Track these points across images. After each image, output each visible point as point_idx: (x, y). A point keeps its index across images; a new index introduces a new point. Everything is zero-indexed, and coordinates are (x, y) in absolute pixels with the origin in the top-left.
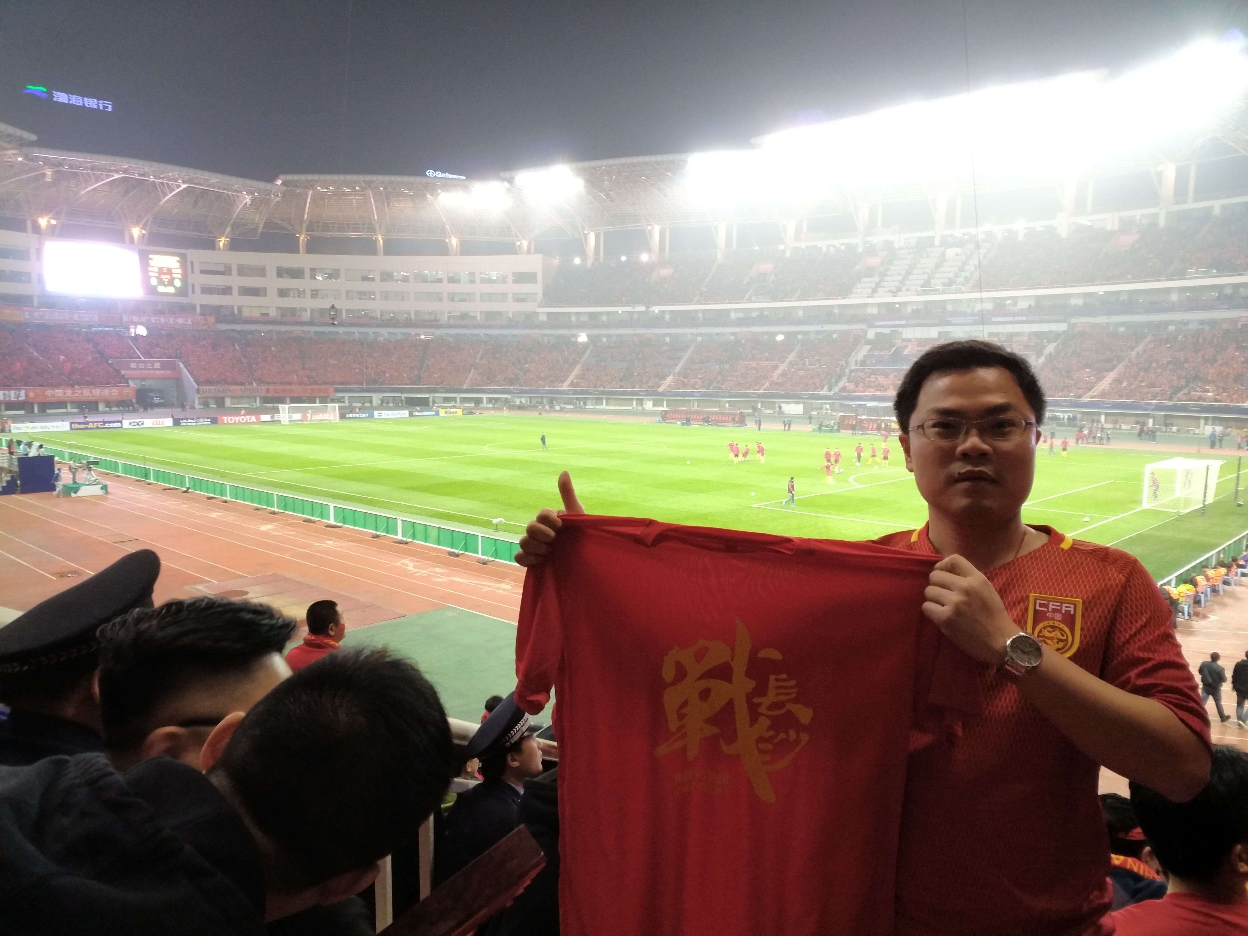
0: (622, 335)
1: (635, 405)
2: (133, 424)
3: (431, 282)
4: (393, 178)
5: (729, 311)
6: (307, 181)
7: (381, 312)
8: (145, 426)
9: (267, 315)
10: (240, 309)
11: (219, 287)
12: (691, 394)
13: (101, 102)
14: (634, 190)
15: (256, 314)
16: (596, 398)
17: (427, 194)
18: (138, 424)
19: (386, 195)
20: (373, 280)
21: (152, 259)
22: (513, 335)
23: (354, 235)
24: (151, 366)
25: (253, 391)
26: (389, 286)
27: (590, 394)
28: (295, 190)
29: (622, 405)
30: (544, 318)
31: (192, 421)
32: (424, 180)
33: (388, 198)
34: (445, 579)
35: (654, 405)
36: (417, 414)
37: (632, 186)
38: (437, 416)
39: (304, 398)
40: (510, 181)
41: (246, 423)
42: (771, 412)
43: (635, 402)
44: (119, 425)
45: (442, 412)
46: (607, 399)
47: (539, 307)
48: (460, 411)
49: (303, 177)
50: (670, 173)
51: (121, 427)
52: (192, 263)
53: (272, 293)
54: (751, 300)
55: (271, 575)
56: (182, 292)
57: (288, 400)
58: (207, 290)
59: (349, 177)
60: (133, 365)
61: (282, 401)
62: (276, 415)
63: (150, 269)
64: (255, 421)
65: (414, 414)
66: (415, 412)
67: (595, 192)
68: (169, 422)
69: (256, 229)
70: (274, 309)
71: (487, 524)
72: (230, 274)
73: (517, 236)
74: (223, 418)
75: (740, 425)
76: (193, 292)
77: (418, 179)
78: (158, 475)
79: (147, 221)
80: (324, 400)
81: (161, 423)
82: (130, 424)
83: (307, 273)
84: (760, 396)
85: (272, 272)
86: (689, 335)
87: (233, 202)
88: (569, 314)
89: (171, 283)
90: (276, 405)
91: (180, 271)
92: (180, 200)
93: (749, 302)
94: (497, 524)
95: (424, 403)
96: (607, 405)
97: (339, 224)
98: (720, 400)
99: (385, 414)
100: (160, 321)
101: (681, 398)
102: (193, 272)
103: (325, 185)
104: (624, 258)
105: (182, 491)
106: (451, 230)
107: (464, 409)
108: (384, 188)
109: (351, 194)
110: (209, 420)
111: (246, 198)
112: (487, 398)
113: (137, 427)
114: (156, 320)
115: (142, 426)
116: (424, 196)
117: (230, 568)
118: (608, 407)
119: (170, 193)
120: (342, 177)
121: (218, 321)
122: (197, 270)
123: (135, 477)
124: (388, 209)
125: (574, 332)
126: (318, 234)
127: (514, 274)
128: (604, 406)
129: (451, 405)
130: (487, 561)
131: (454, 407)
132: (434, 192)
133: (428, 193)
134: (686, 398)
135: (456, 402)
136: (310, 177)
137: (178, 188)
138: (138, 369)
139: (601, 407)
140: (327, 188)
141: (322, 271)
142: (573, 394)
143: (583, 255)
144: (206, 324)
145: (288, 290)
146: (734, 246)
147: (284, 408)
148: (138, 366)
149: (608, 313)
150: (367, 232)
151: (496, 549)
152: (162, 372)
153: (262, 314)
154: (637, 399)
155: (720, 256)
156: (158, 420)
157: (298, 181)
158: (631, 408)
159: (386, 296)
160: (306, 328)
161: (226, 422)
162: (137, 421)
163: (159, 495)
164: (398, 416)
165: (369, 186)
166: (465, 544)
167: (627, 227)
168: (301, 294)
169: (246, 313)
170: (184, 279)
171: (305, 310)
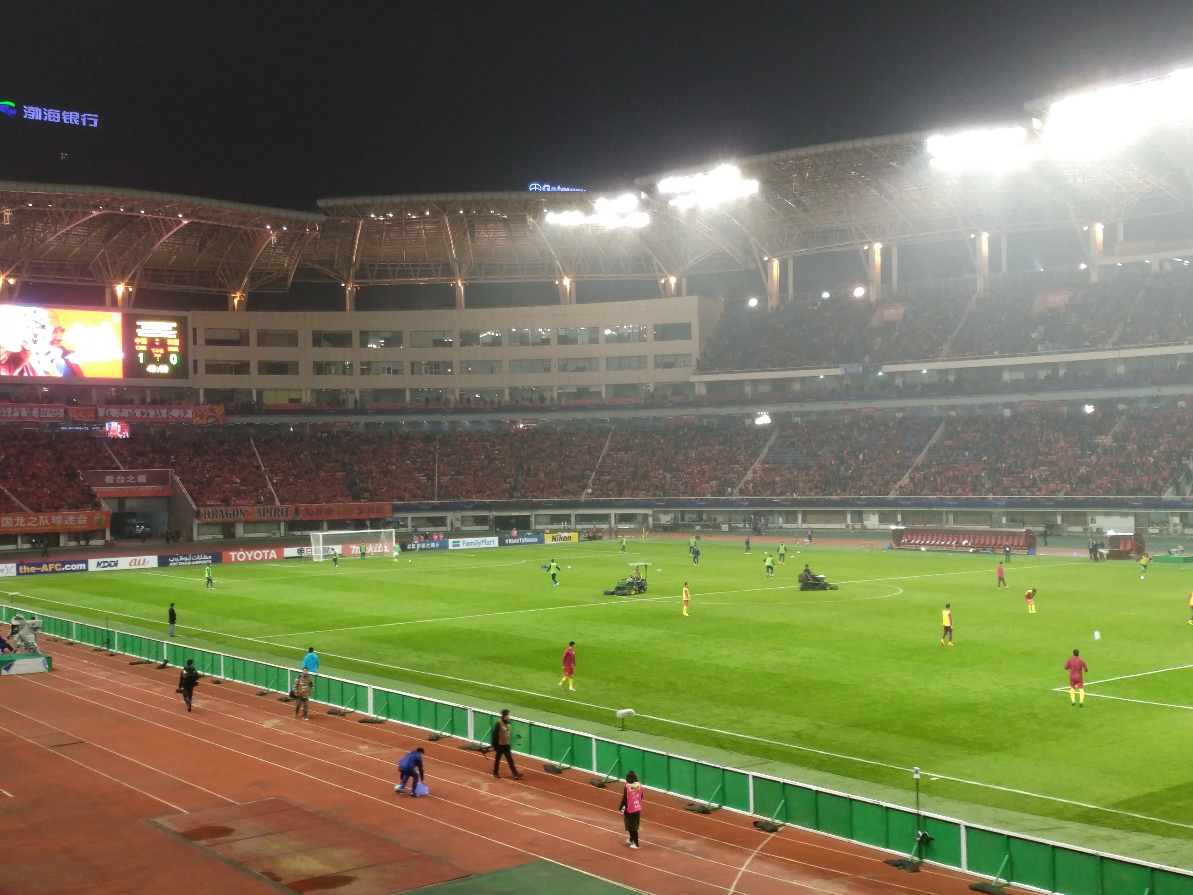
0: (825, 413)
1: (849, 522)
2: (102, 565)
3: (534, 344)
4: (478, 196)
5: (1000, 369)
6: (357, 207)
7: (461, 391)
8: (120, 567)
9: (298, 401)
10: (260, 393)
11: (231, 363)
12: (942, 503)
13: (85, 115)
14: (839, 191)
15: (282, 400)
16: (787, 513)
17: (528, 216)
18: (110, 565)
19: (468, 221)
20: (450, 344)
21: (139, 327)
22: (655, 417)
23: (423, 281)
24: (133, 480)
25: (275, 513)
26: (472, 352)
27: (777, 504)
28: (340, 221)
29: (827, 522)
30: (703, 391)
31: (186, 559)
32: (524, 195)
33: (471, 225)
34: (536, 812)
35: (881, 521)
36: (511, 541)
37: (836, 186)
38: (542, 545)
39: (348, 522)
40: (650, 190)
41: (263, 560)
42: (1080, 529)
43: (849, 517)
44: (82, 566)
45: (548, 539)
46: (804, 513)
47: (695, 374)
48: (574, 536)
49: (350, 201)
50: (895, 162)
51: (87, 570)
52: (195, 330)
53: (306, 368)
54: (1037, 351)
55: (270, 801)
56: (179, 372)
57: (325, 525)
58: (214, 368)
59: (415, 198)
60: (109, 479)
61: (316, 526)
62: (305, 548)
63: (137, 340)
64: (276, 557)
65: (507, 541)
66: (508, 538)
67: (778, 198)
68: (152, 561)
69: (285, 279)
70: (309, 392)
71: (608, 719)
72: (248, 344)
73: (661, 271)
74: (231, 553)
75: (1027, 551)
76: (195, 371)
77: (514, 196)
78: (126, 642)
79: (135, 274)
80: (376, 523)
81: (141, 562)
82: (99, 564)
83: (356, 339)
84: (1059, 504)
85: (305, 339)
86: (935, 409)
87: (252, 241)
88: (741, 383)
89: (165, 359)
90: (305, 533)
91: (177, 342)
92: (181, 242)
93: (1033, 355)
94: (623, 719)
95: (523, 525)
96: (804, 521)
97: (402, 266)
98: (991, 512)
99: (464, 543)
100: (148, 414)
101: (927, 509)
102: (195, 343)
103: (382, 210)
104: (826, 295)
105: (157, 666)
106: (563, 267)
107: (580, 532)
108: (465, 212)
109: (419, 223)
110: (210, 557)
111: (271, 235)
112: (615, 514)
113: (108, 569)
114: (143, 413)
115: (114, 568)
116: (524, 219)
117: (210, 790)
118: (805, 526)
119: (167, 233)
120: (405, 199)
121: (228, 412)
122: (201, 340)
123: (93, 645)
124: (472, 241)
125: (749, 409)
126: (372, 282)
127: (656, 327)
128: (800, 524)
129: (562, 526)
130: (606, 782)
131: (569, 530)
132: (538, 214)
133: (529, 214)
134: (935, 509)
135: (569, 522)
136: (360, 201)
137: (177, 225)
138: (115, 484)
139: (794, 526)
140: (384, 216)
141: (377, 334)
142: (748, 506)
143: (762, 293)
144: (213, 417)
145: (328, 364)
146: (1004, 268)
147: (317, 536)
148: (115, 481)
149: (803, 380)
150: (442, 276)
151: (619, 762)
152: (149, 487)
153: (291, 401)
154: (853, 513)
155: (980, 285)
156: (138, 558)
157: (343, 208)
158: (843, 526)
159: (466, 366)
160: (353, 419)
161: (233, 560)
162: (109, 560)
163: (124, 672)
164: (484, 545)
165: (444, 210)
166: (572, 751)
167: (830, 248)
168: (345, 370)
169: (269, 399)
170: (183, 353)
171: (352, 392)
